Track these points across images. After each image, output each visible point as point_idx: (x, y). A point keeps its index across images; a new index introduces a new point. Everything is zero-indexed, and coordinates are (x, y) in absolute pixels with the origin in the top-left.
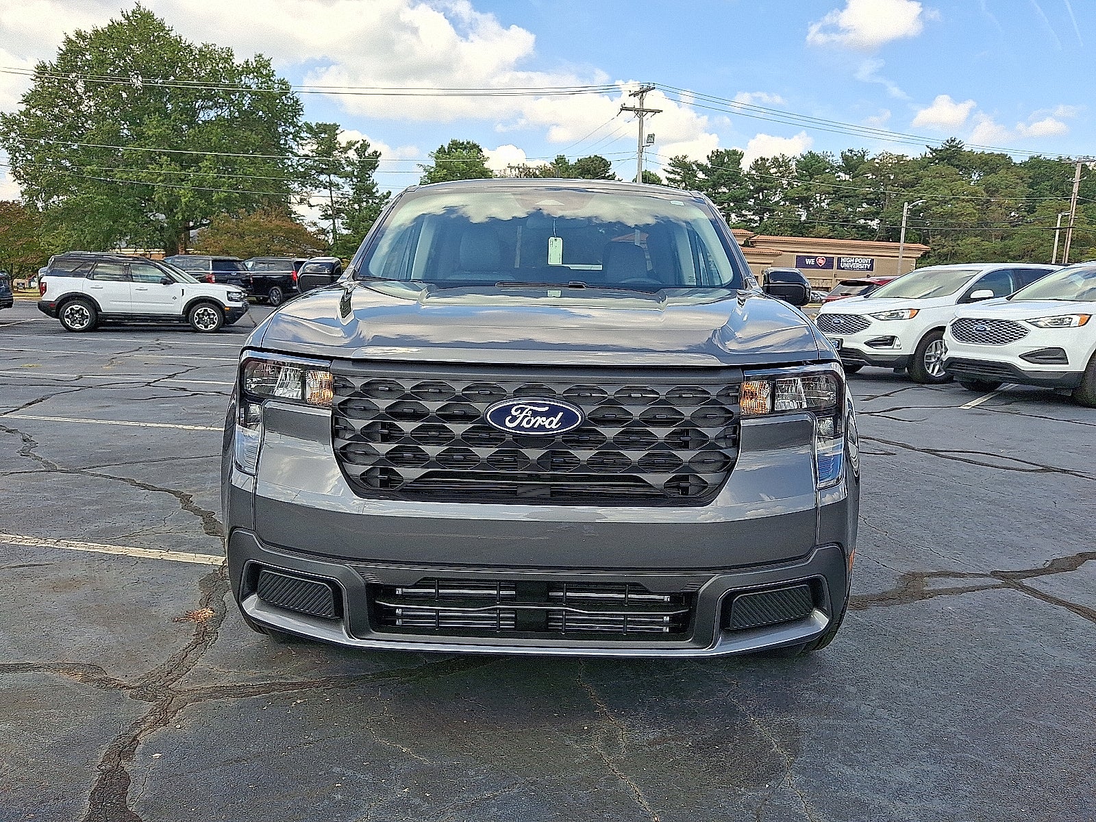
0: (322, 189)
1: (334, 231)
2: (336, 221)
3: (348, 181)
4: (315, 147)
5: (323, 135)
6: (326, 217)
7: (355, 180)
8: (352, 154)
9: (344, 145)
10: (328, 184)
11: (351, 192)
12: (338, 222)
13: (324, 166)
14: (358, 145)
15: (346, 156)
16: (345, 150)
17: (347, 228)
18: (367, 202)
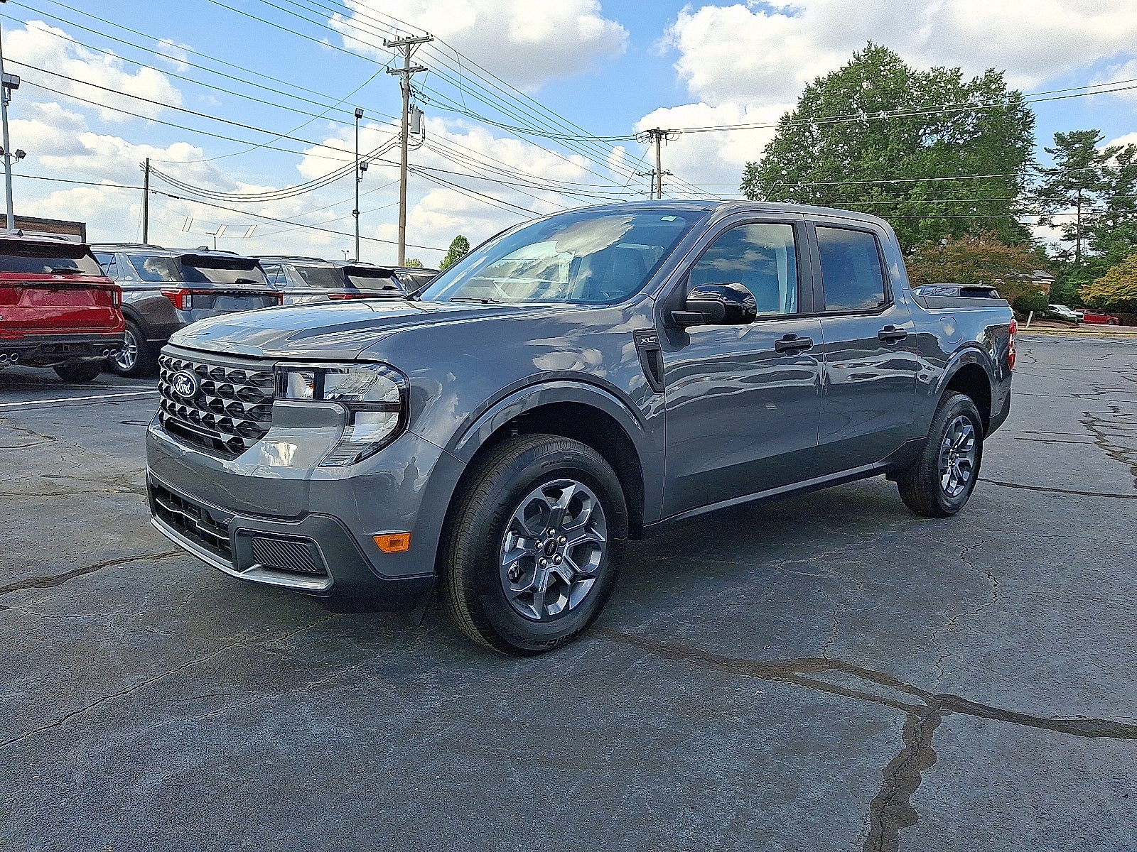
0: (1069, 206)
1: (1078, 252)
2: (1082, 241)
3: (1103, 194)
4: (1066, 159)
5: (1077, 146)
6: (1070, 237)
7: (1111, 192)
8: (1112, 163)
9: (1102, 153)
10: (1077, 200)
11: (1106, 207)
12: (1085, 243)
13: (1074, 180)
14: (1122, 151)
15: (1105, 165)
16: (1103, 159)
17: (1094, 249)
18: (1126, 217)
